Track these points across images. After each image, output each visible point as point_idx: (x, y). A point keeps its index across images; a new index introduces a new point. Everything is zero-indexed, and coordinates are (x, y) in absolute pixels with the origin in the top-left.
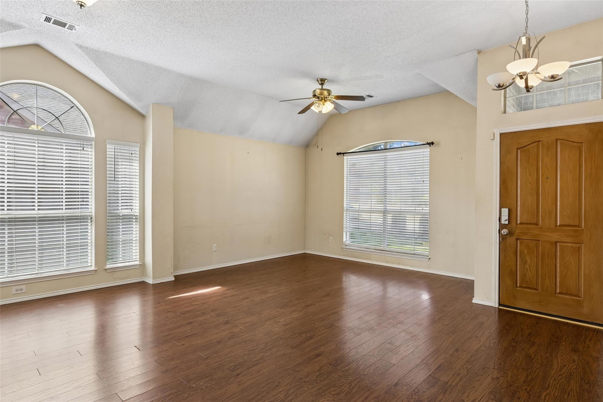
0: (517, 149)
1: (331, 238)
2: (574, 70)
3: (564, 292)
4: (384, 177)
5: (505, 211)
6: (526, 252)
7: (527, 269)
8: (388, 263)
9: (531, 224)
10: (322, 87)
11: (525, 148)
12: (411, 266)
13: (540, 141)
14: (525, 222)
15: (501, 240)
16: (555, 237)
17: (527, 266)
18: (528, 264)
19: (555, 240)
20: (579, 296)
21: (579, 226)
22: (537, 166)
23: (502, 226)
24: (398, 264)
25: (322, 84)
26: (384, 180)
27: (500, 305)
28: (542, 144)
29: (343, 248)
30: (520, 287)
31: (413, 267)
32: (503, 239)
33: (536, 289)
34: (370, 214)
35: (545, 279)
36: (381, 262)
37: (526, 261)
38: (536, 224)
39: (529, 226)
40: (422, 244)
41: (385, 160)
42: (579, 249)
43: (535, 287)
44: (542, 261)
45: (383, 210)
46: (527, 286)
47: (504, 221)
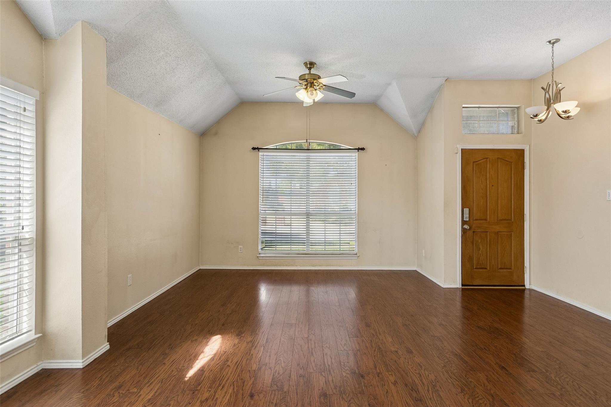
0: (473, 162)
1: (240, 247)
2: (502, 110)
3: (503, 267)
4: (307, 178)
5: (466, 210)
6: (479, 241)
7: (480, 254)
8: (316, 266)
9: (482, 220)
10: (310, 72)
11: (478, 162)
12: (340, 266)
13: (487, 158)
14: (478, 219)
15: (462, 233)
16: (497, 228)
17: (480, 252)
18: (481, 251)
19: (497, 231)
20: (510, 269)
21: (511, 220)
22: (486, 176)
23: (464, 222)
24: (326, 266)
25: (310, 69)
26: (307, 181)
27: (462, 285)
28: (489, 160)
29: (259, 257)
30: (476, 268)
31: (342, 266)
32: (464, 233)
33: (486, 269)
34: (290, 217)
35: (492, 260)
36: (307, 266)
37: (480, 248)
38: (486, 220)
39: (482, 222)
40: (349, 243)
41: (308, 160)
42: (511, 235)
43: (485, 267)
44: (490, 247)
45: (305, 212)
46: (480, 267)
47: (466, 218)
